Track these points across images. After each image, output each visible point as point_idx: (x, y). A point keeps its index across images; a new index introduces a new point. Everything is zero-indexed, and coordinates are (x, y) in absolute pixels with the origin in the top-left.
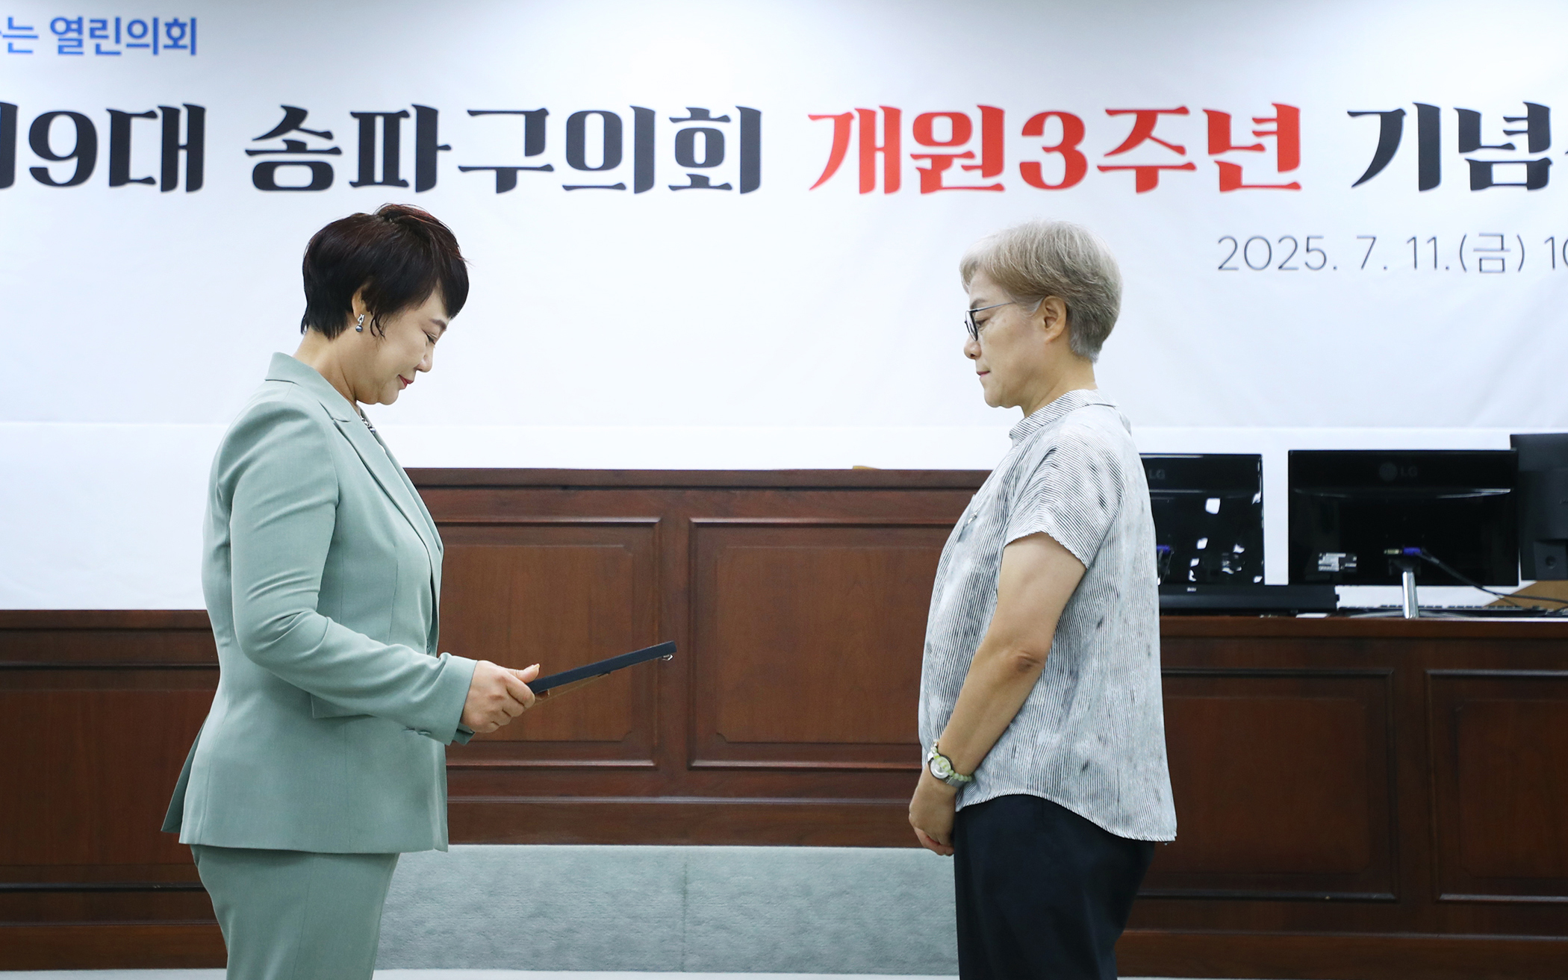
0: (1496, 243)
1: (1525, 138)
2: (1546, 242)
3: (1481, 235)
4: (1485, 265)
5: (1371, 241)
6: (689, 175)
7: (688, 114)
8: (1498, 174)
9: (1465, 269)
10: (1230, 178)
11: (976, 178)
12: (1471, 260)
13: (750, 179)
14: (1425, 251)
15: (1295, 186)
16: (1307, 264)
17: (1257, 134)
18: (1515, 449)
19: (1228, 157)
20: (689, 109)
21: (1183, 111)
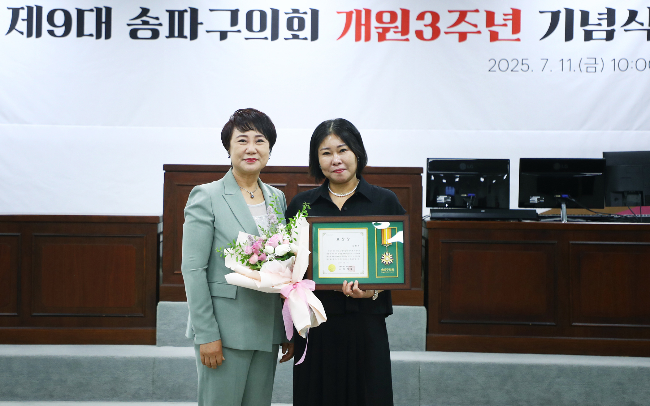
0: (593, 61)
1: (606, 21)
2: (612, 61)
3: (588, 58)
4: (589, 69)
5: (546, 61)
6: (292, 34)
7: (291, 11)
8: (595, 35)
9: (581, 71)
10: (494, 37)
11: (399, 36)
12: (584, 68)
13: (315, 36)
14: (566, 65)
15: (518, 40)
16: (522, 69)
17: (505, 20)
18: (605, 158)
19: (494, 29)
20: (292, 9)
21: (477, 11)
